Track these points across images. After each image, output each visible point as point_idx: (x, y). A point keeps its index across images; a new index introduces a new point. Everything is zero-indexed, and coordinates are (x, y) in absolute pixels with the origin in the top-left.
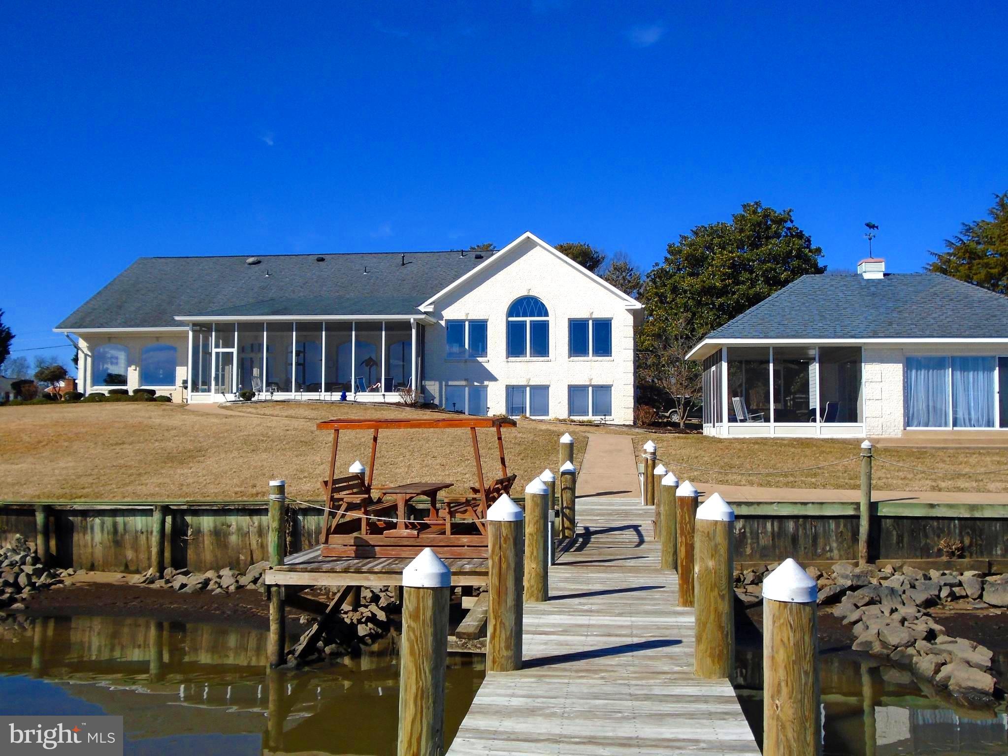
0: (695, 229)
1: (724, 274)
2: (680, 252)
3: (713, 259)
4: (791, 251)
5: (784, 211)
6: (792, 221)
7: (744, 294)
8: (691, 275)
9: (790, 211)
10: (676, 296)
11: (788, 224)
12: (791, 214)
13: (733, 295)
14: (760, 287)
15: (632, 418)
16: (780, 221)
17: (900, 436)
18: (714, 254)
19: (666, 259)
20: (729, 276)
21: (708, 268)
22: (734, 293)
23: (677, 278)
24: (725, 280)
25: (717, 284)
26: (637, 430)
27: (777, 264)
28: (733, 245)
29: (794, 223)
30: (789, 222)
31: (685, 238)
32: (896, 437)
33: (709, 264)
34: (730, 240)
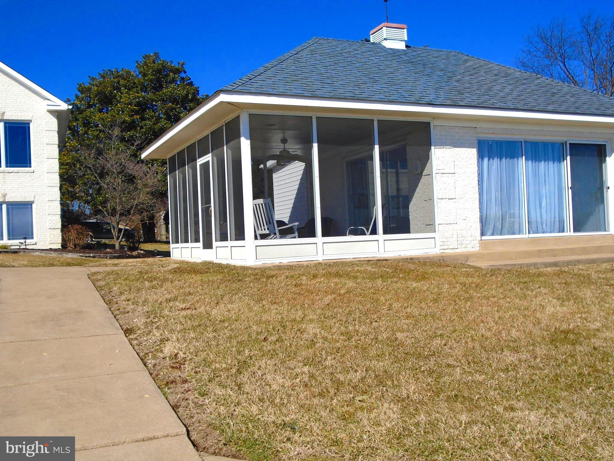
0: (102, 73)
1: (133, 111)
2: (89, 89)
3: (121, 97)
4: (187, 95)
5: (179, 63)
6: (185, 72)
7: (150, 128)
8: (101, 111)
9: (183, 64)
10: (88, 129)
11: (183, 75)
12: (184, 66)
13: (141, 129)
14: (163, 123)
15: (60, 240)
16: (177, 71)
17: (477, 249)
18: (121, 93)
19: (77, 97)
20: (137, 113)
21: (117, 105)
22: (142, 127)
23: (88, 113)
24: (132, 116)
25: (127, 119)
26: (70, 255)
27: (177, 105)
28: (137, 87)
29: (187, 74)
30: (183, 73)
31: (93, 79)
32: (473, 250)
33: (119, 102)
34: (135, 83)
